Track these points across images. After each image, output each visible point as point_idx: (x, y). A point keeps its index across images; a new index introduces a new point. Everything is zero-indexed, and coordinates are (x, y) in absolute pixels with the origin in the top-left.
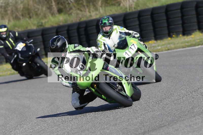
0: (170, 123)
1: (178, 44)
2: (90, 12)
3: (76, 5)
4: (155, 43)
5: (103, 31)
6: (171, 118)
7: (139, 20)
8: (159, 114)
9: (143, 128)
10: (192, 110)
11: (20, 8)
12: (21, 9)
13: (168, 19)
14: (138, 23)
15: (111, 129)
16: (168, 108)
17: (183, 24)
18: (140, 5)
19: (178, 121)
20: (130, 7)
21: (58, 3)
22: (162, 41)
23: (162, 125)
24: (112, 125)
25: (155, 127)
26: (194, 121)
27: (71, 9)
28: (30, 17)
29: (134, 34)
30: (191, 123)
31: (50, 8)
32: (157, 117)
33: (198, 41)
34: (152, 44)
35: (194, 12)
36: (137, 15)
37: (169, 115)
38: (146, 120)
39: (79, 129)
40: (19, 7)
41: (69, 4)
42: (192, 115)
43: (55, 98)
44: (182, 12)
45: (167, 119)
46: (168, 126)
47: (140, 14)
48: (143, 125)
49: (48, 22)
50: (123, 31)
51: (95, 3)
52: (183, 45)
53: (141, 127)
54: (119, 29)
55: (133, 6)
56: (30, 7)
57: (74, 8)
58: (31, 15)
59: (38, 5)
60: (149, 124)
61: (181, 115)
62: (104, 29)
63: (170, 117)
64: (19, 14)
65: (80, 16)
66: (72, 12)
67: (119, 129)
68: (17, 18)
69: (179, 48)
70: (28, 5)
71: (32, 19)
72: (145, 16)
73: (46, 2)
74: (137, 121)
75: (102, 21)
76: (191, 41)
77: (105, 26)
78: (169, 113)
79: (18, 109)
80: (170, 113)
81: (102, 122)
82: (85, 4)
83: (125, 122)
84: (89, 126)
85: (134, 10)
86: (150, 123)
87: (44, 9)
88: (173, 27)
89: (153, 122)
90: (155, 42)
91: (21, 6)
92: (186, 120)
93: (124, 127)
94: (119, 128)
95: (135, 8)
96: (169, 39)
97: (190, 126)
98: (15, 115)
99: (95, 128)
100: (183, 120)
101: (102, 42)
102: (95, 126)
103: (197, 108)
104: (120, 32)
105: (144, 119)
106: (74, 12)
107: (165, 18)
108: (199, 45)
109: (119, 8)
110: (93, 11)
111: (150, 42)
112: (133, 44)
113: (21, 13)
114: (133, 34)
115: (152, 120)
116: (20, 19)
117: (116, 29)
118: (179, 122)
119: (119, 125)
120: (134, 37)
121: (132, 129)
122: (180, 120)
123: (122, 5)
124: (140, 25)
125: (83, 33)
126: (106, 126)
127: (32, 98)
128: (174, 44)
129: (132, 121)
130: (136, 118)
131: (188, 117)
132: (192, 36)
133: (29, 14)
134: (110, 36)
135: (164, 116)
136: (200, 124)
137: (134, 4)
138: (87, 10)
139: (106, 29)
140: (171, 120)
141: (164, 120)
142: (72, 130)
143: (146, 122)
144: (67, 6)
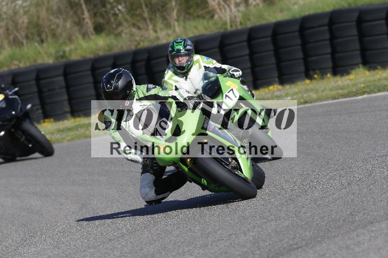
0: (309, 242)
1: (323, 91)
2: (156, 31)
3: (129, 18)
4: (279, 90)
5: (174, 66)
6: (311, 233)
7: (250, 46)
8: (289, 225)
9: (258, 252)
10: (352, 216)
11: (23, 22)
12: (25, 25)
13: (304, 44)
14: (247, 52)
15: (196, 254)
16: (305, 213)
17: (334, 53)
18: (252, 18)
19: (325, 238)
20: (232, 21)
21: (95, 14)
22: (292, 86)
23: (295, 247)
24: (199, 246)
25: (281, 249)
26: (355, 238)
27: (120, 24)
28: (42, 41)
29: (233, 71)
30: (348, 243)
31: (79, 23)
32: (285, 231)
33: (362, 85)
34: (274, 92)
35: (354, 32)
36: (245, 37)
37: (307, 227)
38: (262, 236)
39: (136, 255)
40: (20, 21)
41: (115, 15)
42: (352, 227)
43: (90, 194)
44: (331, 31)
45: (303, 235)
46: (305, 248)
47: (252, 35)
48: (257, 247)
49: (76, 49)
50: (211, 64)
51: (165, 13)
52: (334, 93)
53: (253, 249)
54: (203, 62)
55: (238, 20)
56: (41, 21)
57: (125, 24)
58: (44, 36)
59: (58, 17)
60: (270, 244)
61: (329, 226)
62: (177, 61)
63: (308, 230)
64: (21, 36)
65: (138, 38)
66: (122, 31)
67: (212, 254)
68: (16, 42)
69: (327, 99)
70: (38, 17)
71: (45, 45)
72: (259, 38)
73: (71, 12)
74: (247, 239)
75: (173, 47)
76: (348, 85)
77: (178, 56)
78: (308, 222)
79: (19, 215)
80: (310, 224)
81: (180, 241)
82: (146, 15)
83: (222, 241)
84: (154, 249)
85: (239, 27)
86: (271, 242)
87: (68, 25)
88: (314, 58)
89: (277, 240)
90: (280, 87)
91: (24, 20)
92: (340, 235)
93: (221, 250)
94: (212, 251)
95: (241, 24)
96: (308, 81)
97: (347, 247)
98: (14, 228)
99: (166, 253)
100: (334, 237)
101: (172, 85)
102: (165, 247)
103: (361, 214)
104: (205, 67)
105: (260, 235)
106: (126, 31)
107: (299, 41)
108: (363, 93)
109: (211, 23)
110: (161, 29)
111: (271, 88)
112: (232, 90)
113: (23, 34)
114: (230, 72)
115: (274, 237)
116: (22, 44)
117: (198, 61)
118: (326, 240)
119: (211, 245)
120: (232, 76)
121: (237, 253)
122: (328, 237)
123: (216, 17)
124: (252, 54)
125: (143, 71)
126: (187, 249)
127: (46, 196)
128: (317, 92)
129: (236, 238)
130: (245, 233)
131: (344, 230)
132: (351, 77)
133: (39, 35)
134: (187, 74)
135: (297, 228)
136: (366, 245)
137: (240, 14)
138: (151, 27)
139: (180, 61)
140: (311, 236)
141: (297, 236)
142: (123, 256)
143: (264, 241)
144: (112, 19)
